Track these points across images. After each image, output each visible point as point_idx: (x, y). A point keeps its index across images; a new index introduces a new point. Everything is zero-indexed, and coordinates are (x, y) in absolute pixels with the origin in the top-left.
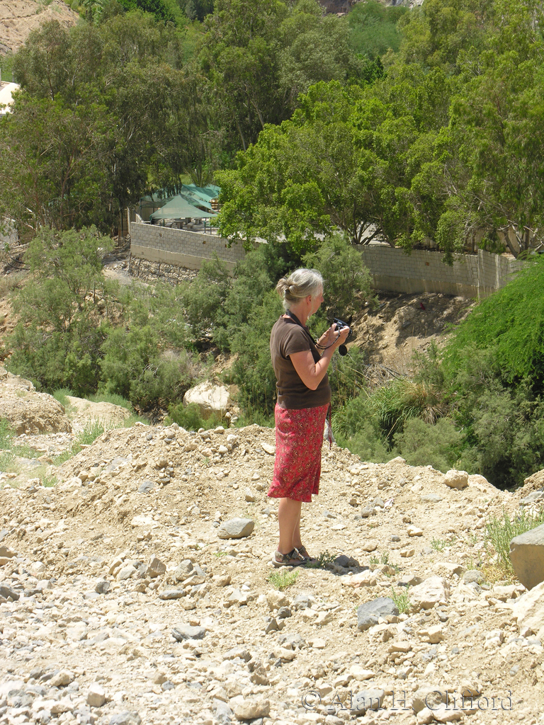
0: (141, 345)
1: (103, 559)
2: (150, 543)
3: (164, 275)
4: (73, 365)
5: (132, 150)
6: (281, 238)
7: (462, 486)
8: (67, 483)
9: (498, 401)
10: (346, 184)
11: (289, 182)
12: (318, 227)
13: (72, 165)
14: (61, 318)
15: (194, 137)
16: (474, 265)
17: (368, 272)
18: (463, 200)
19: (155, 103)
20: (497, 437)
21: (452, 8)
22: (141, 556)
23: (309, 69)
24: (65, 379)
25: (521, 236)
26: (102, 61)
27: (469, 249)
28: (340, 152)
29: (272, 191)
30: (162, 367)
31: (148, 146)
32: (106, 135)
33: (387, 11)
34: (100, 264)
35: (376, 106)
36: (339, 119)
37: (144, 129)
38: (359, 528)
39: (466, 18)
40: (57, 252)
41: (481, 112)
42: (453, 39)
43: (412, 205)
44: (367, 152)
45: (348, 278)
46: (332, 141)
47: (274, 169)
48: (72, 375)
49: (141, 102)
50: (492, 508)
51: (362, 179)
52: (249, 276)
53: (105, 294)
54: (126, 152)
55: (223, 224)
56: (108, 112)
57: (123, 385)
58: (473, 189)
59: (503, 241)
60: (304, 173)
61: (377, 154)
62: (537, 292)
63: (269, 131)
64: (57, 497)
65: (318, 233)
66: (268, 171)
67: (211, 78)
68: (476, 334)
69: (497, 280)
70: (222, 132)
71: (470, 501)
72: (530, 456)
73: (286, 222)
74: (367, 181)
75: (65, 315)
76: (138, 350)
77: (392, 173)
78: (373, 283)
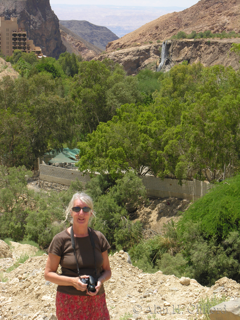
0: (43, 219)
1: (29, 315)
2: (50, 308)
3: (54, 188)
4: (12, 227)
5: (41, 132)
6: (107, 172)
7: (188, 284)
8: (13, 280)
9: (202, 246)
10: (135, 149)
11: (110, 147)
12: (123, 167)
13: (14, 139)
14: (8, 206)
15: (69, 127)
16: (191, 186)
17: (145, 188)
18: (187, 157)
19: (52, 112)
20: (201, 262)
21: (182, 73)
22: (46, 314)
23: (120, 98)
24: (9, 234)
25: (212, 173)
26: (28, 93)
27: (189, 178)
28: (133, 134)
29: (103, 151)
30: (52, 228)
31: (48, 131)
32: (30, 126)
33: (154, 74)
34: (26, 183)
35: (149, 115)
36: (133, 120)
37: (47, 123)
38: (142, 302)
39: (188, 78)
40: (7, 177)
41: (195, 119)
42: (183, 87)
43: (164, 158)
44: (145, 135)
45: (136, 190)
46: (130, 130)
47: (104, 142)
48: (12, 232)
49: (46, 111)
50: (200, 294)
51: (142, 147)
52: (92, 189)
53: (28, 196)
54: (38, 133)
55: (81, 166)
56: (31, 116)
57: (35, 237)
58: (191, 152)
59: (204, 175)
60: (117, 144)
61: (149, 136)
62: (219, 198)
63: (102, 125)
64: (8, 287)
65: (122, 170)
66: (101, 142)
67: (76, 101)
68: (192, 216)
69: (202, 192)
70: (81, 125)
71: (191, 291)
72: (216, 271)
73: (109, 165)
74: (145, 148)
75: (10, 205)
76: (42, 221)
77: (156, 144)
78: (147, 193)
